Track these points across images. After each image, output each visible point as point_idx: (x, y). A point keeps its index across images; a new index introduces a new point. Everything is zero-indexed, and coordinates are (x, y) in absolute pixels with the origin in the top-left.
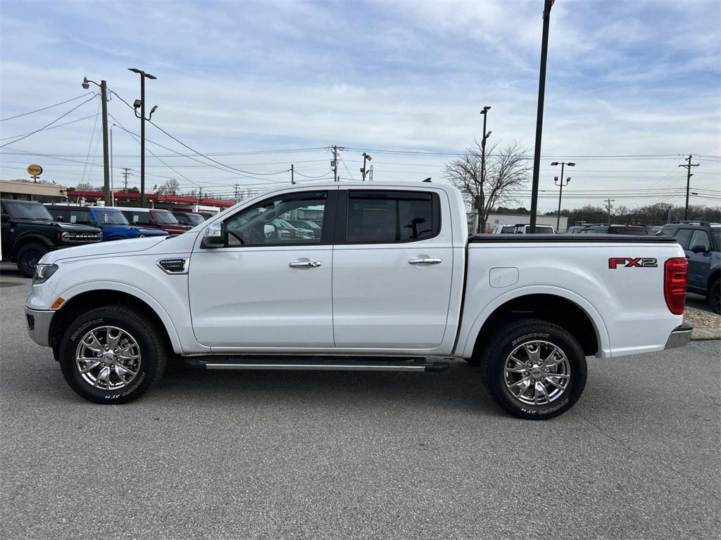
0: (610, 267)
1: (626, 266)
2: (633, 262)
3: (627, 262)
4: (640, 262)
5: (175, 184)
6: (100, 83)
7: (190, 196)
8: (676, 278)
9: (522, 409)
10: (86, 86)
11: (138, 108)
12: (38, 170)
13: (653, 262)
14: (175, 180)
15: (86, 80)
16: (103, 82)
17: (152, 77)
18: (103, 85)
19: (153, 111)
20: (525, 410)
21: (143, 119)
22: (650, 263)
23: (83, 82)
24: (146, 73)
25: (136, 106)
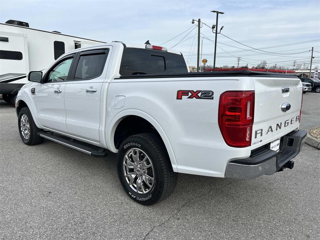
0: (177, 99)
1: (189, 98)
2: (195, 95)
3: (190, 94)
4: (199, 95)
5: (265, 63)
6: (198, 20)
7: (272, 68)
8: (229, 111)
9: (130, 193)
10: (193, 23)
11: (214, 29)
12: (205, 61)
13: (211, 94)
14: (265, 61)
15: (193, 20)
16: (199, 20)
17: (222, 13)
18: (199, 21)
19: (221, 29)
20: (131, 194)
21: (216, 33)
22: (208, 95)
23: (192, 21)
24: (219, 11)
25: (213, 28)
